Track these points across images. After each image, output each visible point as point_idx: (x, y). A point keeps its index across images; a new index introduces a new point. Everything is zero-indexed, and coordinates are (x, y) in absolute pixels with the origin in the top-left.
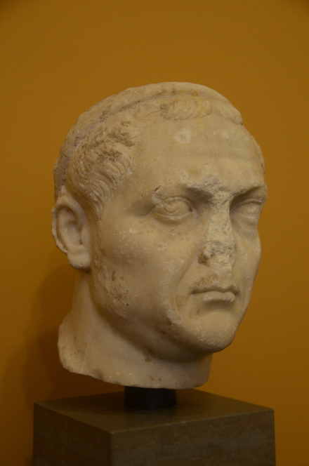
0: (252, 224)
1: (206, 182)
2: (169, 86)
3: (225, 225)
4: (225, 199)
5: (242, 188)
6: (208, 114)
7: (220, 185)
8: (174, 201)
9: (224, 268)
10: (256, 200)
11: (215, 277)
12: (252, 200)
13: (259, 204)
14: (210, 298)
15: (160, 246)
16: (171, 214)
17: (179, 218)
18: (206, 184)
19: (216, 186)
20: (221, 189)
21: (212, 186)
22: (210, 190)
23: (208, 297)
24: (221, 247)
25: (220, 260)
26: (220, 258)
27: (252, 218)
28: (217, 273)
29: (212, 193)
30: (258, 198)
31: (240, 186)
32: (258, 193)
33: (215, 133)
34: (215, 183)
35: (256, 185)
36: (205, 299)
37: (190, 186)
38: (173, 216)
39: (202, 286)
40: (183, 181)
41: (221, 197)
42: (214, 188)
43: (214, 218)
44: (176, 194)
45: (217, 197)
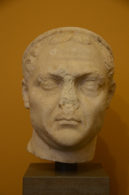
0: (91, 90)
1: (60, 72)
2: (59, 30)
3: (70, 91)
4: (69, 79)
5: (78, 74)
6: (68, 41)
7: (66, 73)
8: (47, 80)
9: (69, 110)
10: (91, 79)
11: (64, 114)
12: (89, 79)
13: (94, 81)
14: (62, 123)
15: (42, 100)
16: (46, 86)
17: (50, 88)
18: (59, 73)
19: (64, 73)
20: (67, 74)
21: (63, 73)
22: (62, 75)
23: (61, 122)
24: (67, 101)
25: (67, 106)
26: (67, 105)
27: (90, 87)
28: (65, 112)
29: (63, 76)
30: (92, 78)
31: (77, 73)
32: (91, 76)
33: (68, 49)
34: (64, 72)
35: (88, 72)
36: (60, 123)
37: (52, 73)
38: (47, 86)
39: (59, 118)
40: (50, 71)
41: (67, 78)
42: (63, 74)
43: (65, 88)
44: (47, 77)
45: (65, 78)
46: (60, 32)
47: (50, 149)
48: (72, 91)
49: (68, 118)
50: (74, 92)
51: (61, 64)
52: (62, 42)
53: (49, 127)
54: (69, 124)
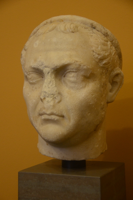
1: (39, 64)
3: (49, 84)
4: (48, 72)
5: (56, 65)
6: (50, 31)
7: (45, 65)
8: (30, 74)
9: (49, 104)
10: (72, 70)
11: (44, 108)
12: (69, 70)
13: (76, 72)
14: (43, 118)
15: (29, 94)
16: (30, 80)
17: (34, 81)
18: (39, 65)
19: (43, 66)
20: (45, 67)
21: (41, 66)
22: (41, 68)
24: (47, 94)
25: (47, 100)
26: (47, 99)
27: (72, 79)
28: (45, 106)
29: (42, 69)
30: (73, 69)
31: (54, 65)
32: (71, 67)
33: (49, 40)
34: (42, 64)
35: (66, 63)
36: (42, 118)
37: (33, 66)
38: (31, 80)
39: (42, 112)
40: (31, 65)
41: (46, 71)
42: (42, 67)
44: (29, 71)
45: (44, 71)
46: (50, 22)
47: (47, 144)
48: (51, 84)
49: (48, 112)
50: (54, 85)
51: (40, 57)
52: (44, 33)
53: (35, 122)
54: (50, 118)
